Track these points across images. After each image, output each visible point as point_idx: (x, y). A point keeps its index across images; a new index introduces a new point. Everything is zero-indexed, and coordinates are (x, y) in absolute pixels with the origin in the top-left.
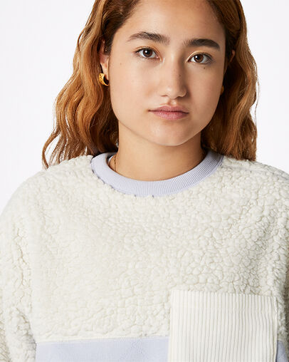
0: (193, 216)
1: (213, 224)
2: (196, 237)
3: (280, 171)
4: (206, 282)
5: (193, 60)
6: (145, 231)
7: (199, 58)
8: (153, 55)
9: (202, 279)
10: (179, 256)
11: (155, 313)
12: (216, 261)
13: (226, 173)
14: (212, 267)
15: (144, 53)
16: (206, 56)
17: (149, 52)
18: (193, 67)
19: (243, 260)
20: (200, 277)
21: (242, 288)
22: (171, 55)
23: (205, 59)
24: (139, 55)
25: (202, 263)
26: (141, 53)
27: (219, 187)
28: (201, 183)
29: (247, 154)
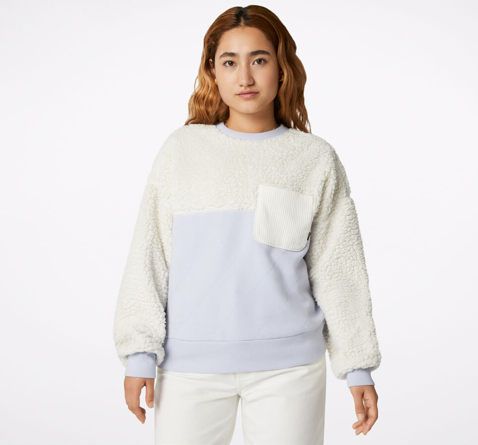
0: (273, 151)
1: (284, 157)
2: (274, 161)
3: (320, 138)
4: (278, 183)
5: (256, 63)
6: (245, 156)
7: (259, 61)
8: (234, 64)
9: (276, 181)
10: (264, 169)
11: (249, 197)
12: (284, 173)
13: (291, 134)
14: (282, 176)
15: (229, 63)
16: (263, 60)
17: (231, 63)
18: (255, 67)
19: (299, 175)
20: (275, 180)
21: (297, 190)
22: (242, 62)
23: (263, 61)
24: (226, 66)
25: (277, 174)
26: (227, 64)
27: (287, 140)
28: (277, 137)
29: (301, 125)
